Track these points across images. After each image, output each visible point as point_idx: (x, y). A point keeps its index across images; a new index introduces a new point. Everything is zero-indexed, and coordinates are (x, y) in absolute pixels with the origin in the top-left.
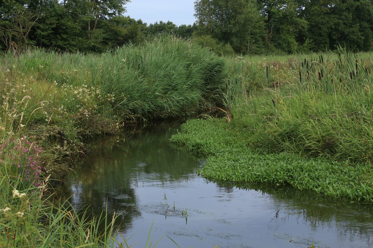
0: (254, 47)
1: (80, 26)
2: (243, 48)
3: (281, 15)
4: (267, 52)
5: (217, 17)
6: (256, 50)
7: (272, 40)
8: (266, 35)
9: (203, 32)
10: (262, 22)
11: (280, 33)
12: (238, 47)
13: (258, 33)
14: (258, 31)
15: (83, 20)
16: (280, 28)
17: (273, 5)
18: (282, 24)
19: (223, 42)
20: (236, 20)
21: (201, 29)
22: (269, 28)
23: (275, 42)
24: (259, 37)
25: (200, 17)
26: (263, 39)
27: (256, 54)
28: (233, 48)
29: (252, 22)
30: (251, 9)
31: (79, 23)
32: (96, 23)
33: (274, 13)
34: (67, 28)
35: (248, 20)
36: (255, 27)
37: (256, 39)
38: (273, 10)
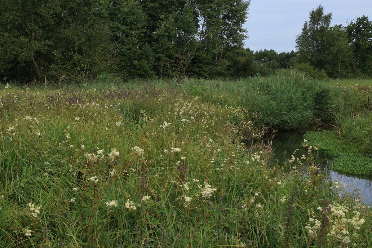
0: (344, 72)
1: (211, 57)
2: (335, 73)
3: (367, 47)
4: (355, 76)
5: (314, 48)
6: (345, 75)
7: (359, 67)
8: (354, 63)
9: (302, 60)
10: (351, 52)
11: (366, 61)
12: (330, 72)
13: (347, 61)
14: (347, 59)
15: (213, 52)
16: (366, 57)
17: (360, 39)
18: (367, 54)
19: (319, 68)
20: (330, 51)
21: (301, 58)
22: (357, 57)
23: (362, 69)
24: (348, 64)
25: (300, 48)
26: (352, 65)
27: (345, 77)
28: (327, 73)
29: (343, 52)
30: (342, 42)
31: (210, 55)
32: (222, 54)
33: (361, 45)
34: (202, 59)
35: (340, 51)
36: (345, 57)
37: (345, 66)
38: (360, 43)
